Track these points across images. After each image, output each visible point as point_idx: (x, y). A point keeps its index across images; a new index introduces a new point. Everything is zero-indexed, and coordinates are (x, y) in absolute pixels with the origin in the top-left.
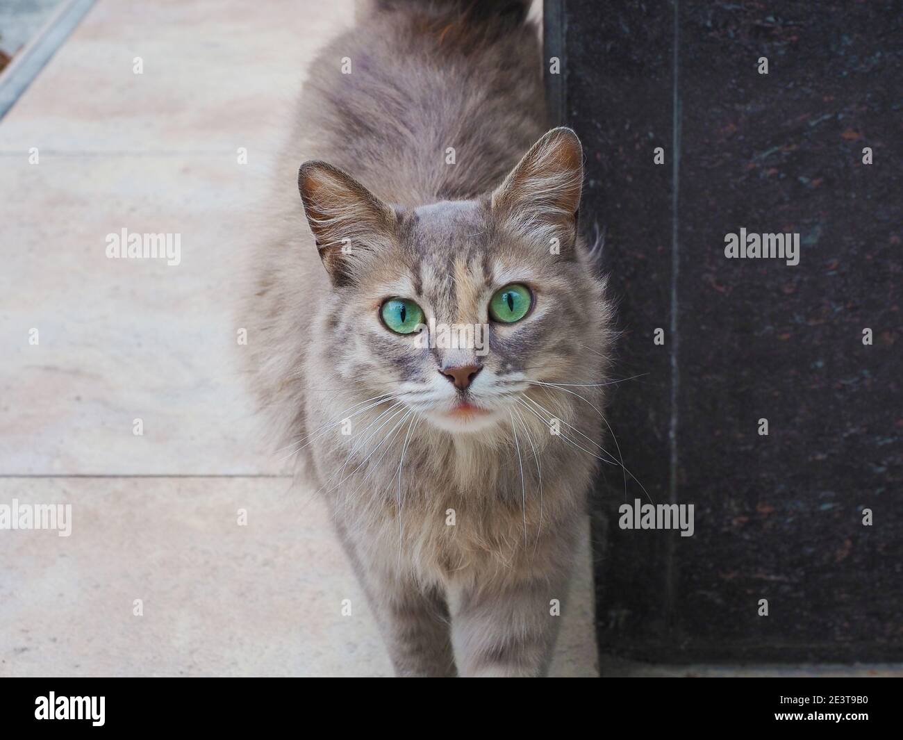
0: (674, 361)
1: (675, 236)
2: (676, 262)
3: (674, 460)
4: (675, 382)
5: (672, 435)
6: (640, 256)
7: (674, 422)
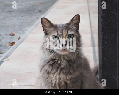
0: (117, 68)
1: (117, 50)
2: (117, 54)
3: (117, 83)
4: (117, 71)
5: (117, 79)
6: (112, 53)
7: (117, 77)
